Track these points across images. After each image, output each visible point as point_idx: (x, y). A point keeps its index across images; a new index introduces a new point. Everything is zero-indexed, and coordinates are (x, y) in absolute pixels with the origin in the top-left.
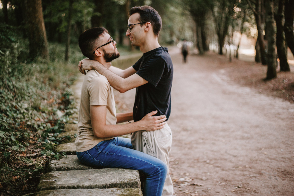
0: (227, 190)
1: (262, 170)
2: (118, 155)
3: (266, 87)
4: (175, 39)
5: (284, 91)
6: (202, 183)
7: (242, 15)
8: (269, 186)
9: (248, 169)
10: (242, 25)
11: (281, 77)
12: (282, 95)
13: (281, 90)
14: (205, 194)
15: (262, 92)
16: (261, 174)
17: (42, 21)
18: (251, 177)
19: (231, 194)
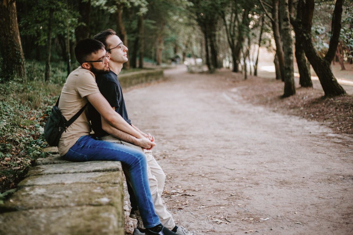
0: (220, 198)
1: (259, 180)
2: (101, 148)
3: (282, 105)
4: (180, 54)
5: (302, 108)
6: (195, 194)
7: (261, 24)
8: (264, 194)
9: (244, 180)
10: (261, 36)
11: (301, 94)
12: (299, 113)
13: (299, 107)
14: (196, 202)
15: (277, 111)
16: (257, 184)
17: (17, 33)
18: (246, 187)
19: (223, 201)
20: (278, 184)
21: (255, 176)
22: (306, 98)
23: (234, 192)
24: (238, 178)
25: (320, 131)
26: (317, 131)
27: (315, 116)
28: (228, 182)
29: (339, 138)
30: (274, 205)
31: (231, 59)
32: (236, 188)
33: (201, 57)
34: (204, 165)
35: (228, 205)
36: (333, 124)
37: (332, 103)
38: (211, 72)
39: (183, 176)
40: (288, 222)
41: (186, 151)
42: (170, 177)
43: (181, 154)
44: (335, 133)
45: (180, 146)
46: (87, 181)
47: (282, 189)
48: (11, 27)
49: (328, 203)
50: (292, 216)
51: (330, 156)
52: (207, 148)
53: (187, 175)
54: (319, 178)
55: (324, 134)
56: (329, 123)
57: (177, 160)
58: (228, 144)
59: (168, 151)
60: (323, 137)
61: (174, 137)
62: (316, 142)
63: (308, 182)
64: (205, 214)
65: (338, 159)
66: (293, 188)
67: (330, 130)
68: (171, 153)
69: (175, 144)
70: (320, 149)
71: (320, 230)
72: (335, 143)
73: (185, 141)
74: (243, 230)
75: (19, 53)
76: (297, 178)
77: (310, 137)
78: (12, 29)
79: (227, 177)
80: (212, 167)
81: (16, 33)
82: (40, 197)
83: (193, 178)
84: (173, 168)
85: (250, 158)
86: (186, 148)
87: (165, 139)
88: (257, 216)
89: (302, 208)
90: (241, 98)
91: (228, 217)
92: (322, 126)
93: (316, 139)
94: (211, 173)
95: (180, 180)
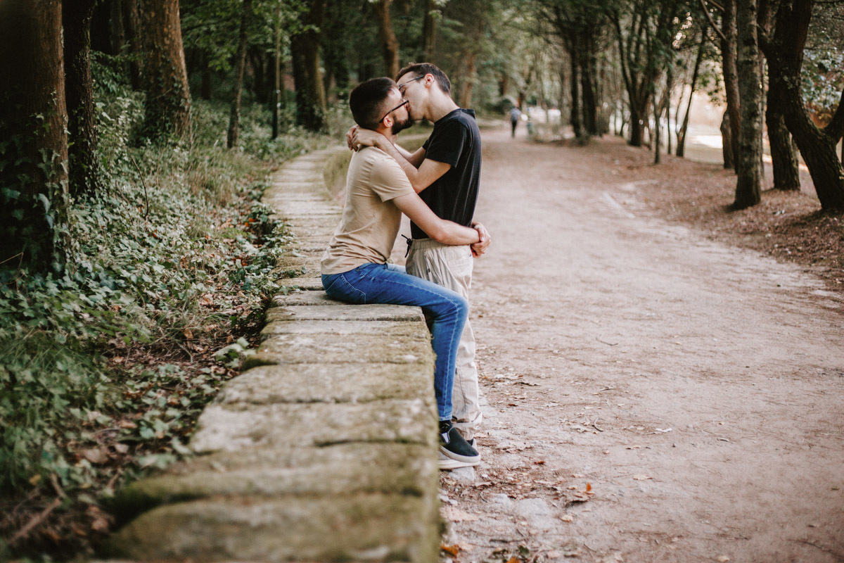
0: (585, 393)
3: (729, 225)
5: (770, 235)
6: (539, 382)
7: (698, 39)
9: (633, 365)
10: (697, 68)
11: (770, 204)
12: (762, 244)
13: (763, 233)
14: (541, 396)
15: (717, 237)
16: (657, 373)
17: (179, 44)
18: (636, 376)
19: (590, 397)
20: (698, 375)
21: (655, 359)
22: (781, 214)
23: (613, 383)
24: (622, 359)
25: (800, 284)
26: (793, 284)
27: (796, 252)
28: (602, 366)
29: (835, 300)
30: (683, 409)
31: (627, 113)
32: (616, 377)
33: (560, 107)
34: (558, 334)
35: (600, 404)
36: (830, 270)
37: (834, 228)
38: (580, 142)
39: (518, 351)
40: (706, 436)
41: (524, 305)
42: (492, 352)
43: (513, 311)
44: (830, 290)
45: (512, 296)
46: (374, 332)
47: (703, 385)
48: (165, 30)
49: (784, 412)
50: (713, 428)
51: (807, 332)
52: (566, 304)
53: (526, 349)
54: (776, 369)
55: (805, 291)
56: (823, 269)
57: (506, 323)
58: (606, 297)
59: (487, 305)
60: (803, 296)
61: (500, 278)
62: (785, 305)
63: (754, 375)
64: (557, 417)
65: (823, 339)
66: (723, 384)
67: (821, 284)
68: (493, 309)
69: (501, 292)
70: (790, 318)
71: (760, 452)
72: (824, 308)
73: (521, 287)
74: (623, 444)
75: (180, 86)
76: (734, 368)
77: (776, 295)
78: (167, 36)
79: (601, 357)
80: (573, 338)
81: (175, 44)
82: (309, 349)
83: (536, 356)
84: (498, 336)
85: (650, 326)
86: (523, 301)
87: (480, 281)
88: (650, 425)
89: (735, 417)
90: (642, 205)
91: (598, 423)
92: (806, 274)
93: (788, 298)
94: (570, 348)
95: (512, 357)
